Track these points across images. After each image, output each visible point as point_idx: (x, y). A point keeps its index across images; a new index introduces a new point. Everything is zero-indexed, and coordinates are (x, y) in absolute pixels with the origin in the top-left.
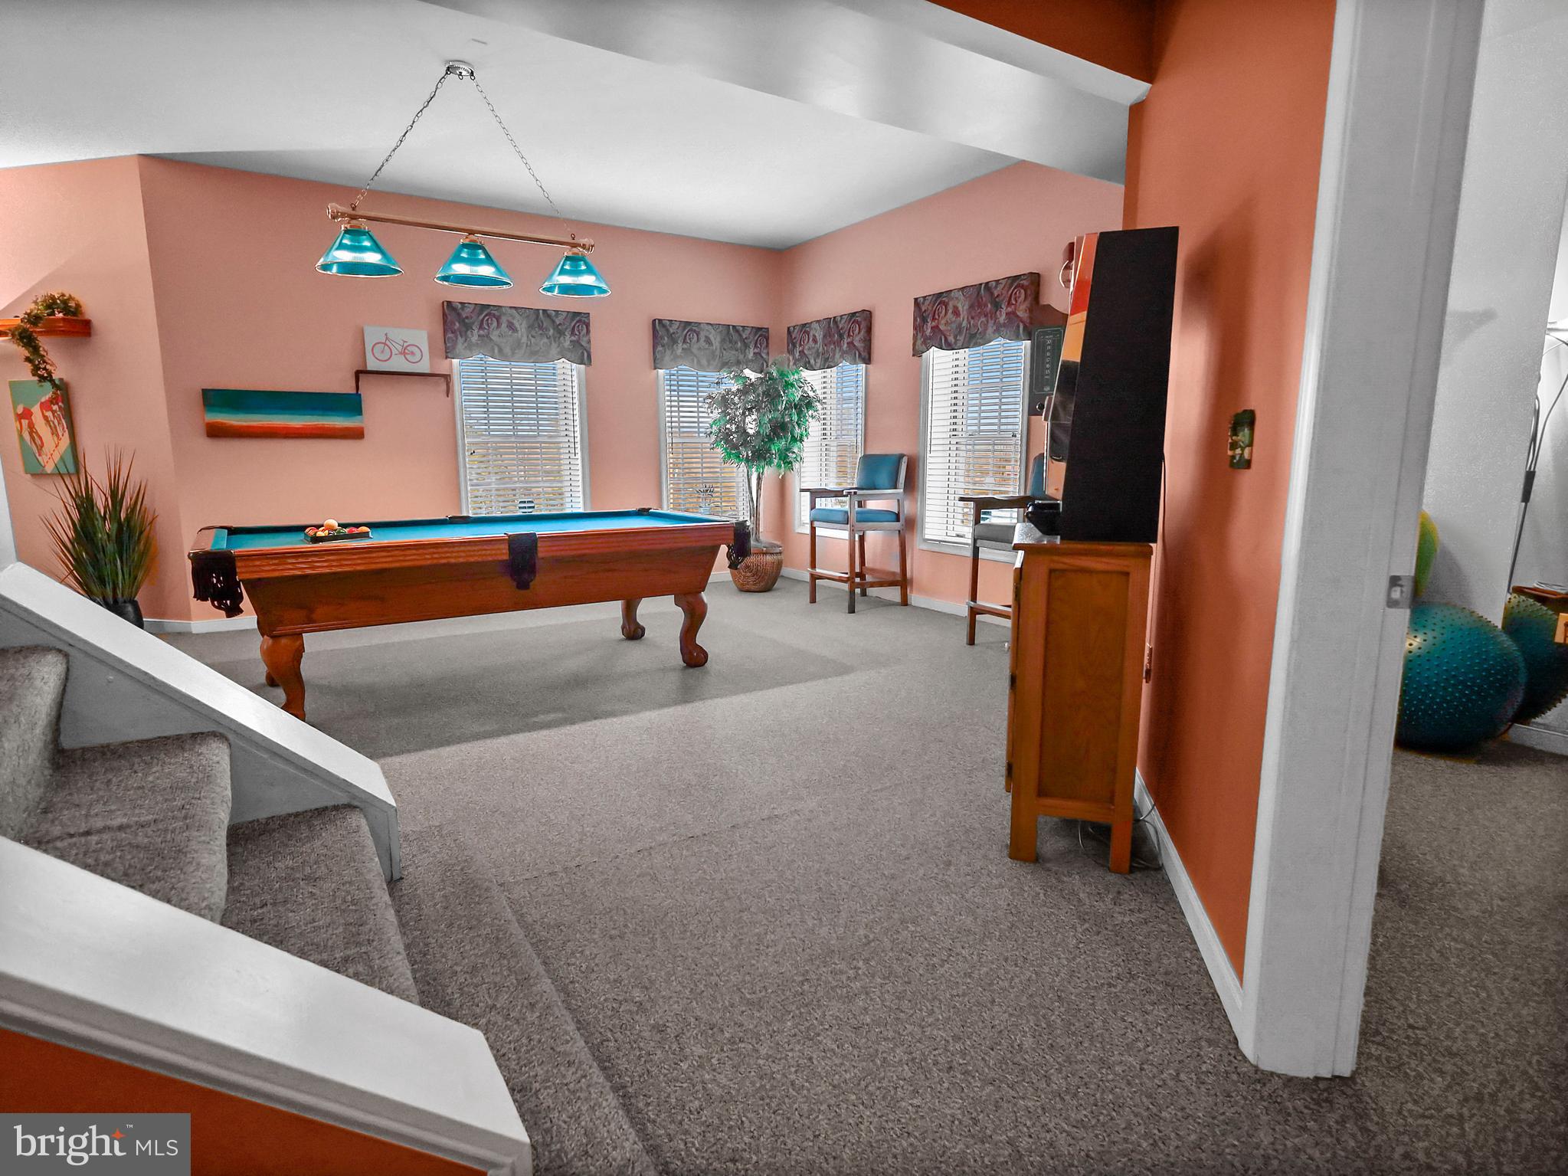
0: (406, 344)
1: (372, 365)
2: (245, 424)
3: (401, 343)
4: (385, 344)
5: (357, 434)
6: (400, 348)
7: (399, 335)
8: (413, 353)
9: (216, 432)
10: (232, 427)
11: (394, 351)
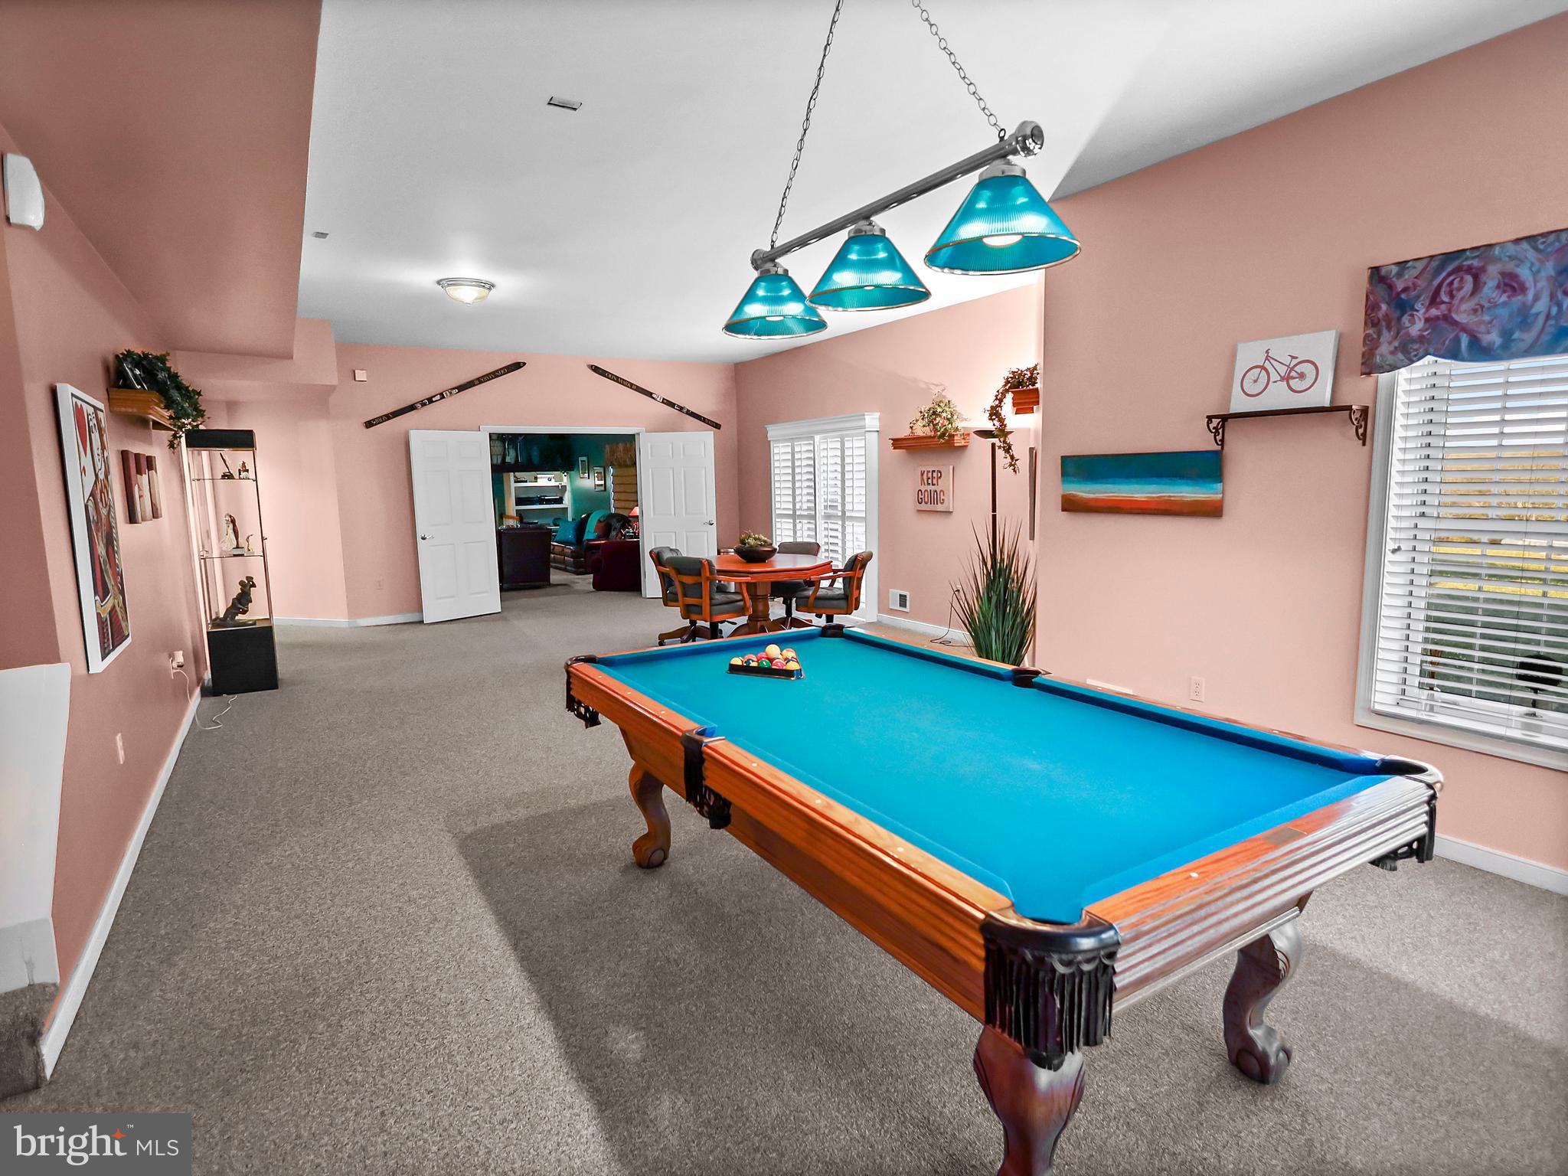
0: (1294, 362)
1: (1239, 404)
2: (1092, 496)
3: (1287, 360)
4: (1263, 368)
5: (1213, 511)
6: (1283, 370)
7: (1283, 349)
8: (1302, 376)
9: (1071, 505)
10: (1082, 499)
11: (1274, 376)
